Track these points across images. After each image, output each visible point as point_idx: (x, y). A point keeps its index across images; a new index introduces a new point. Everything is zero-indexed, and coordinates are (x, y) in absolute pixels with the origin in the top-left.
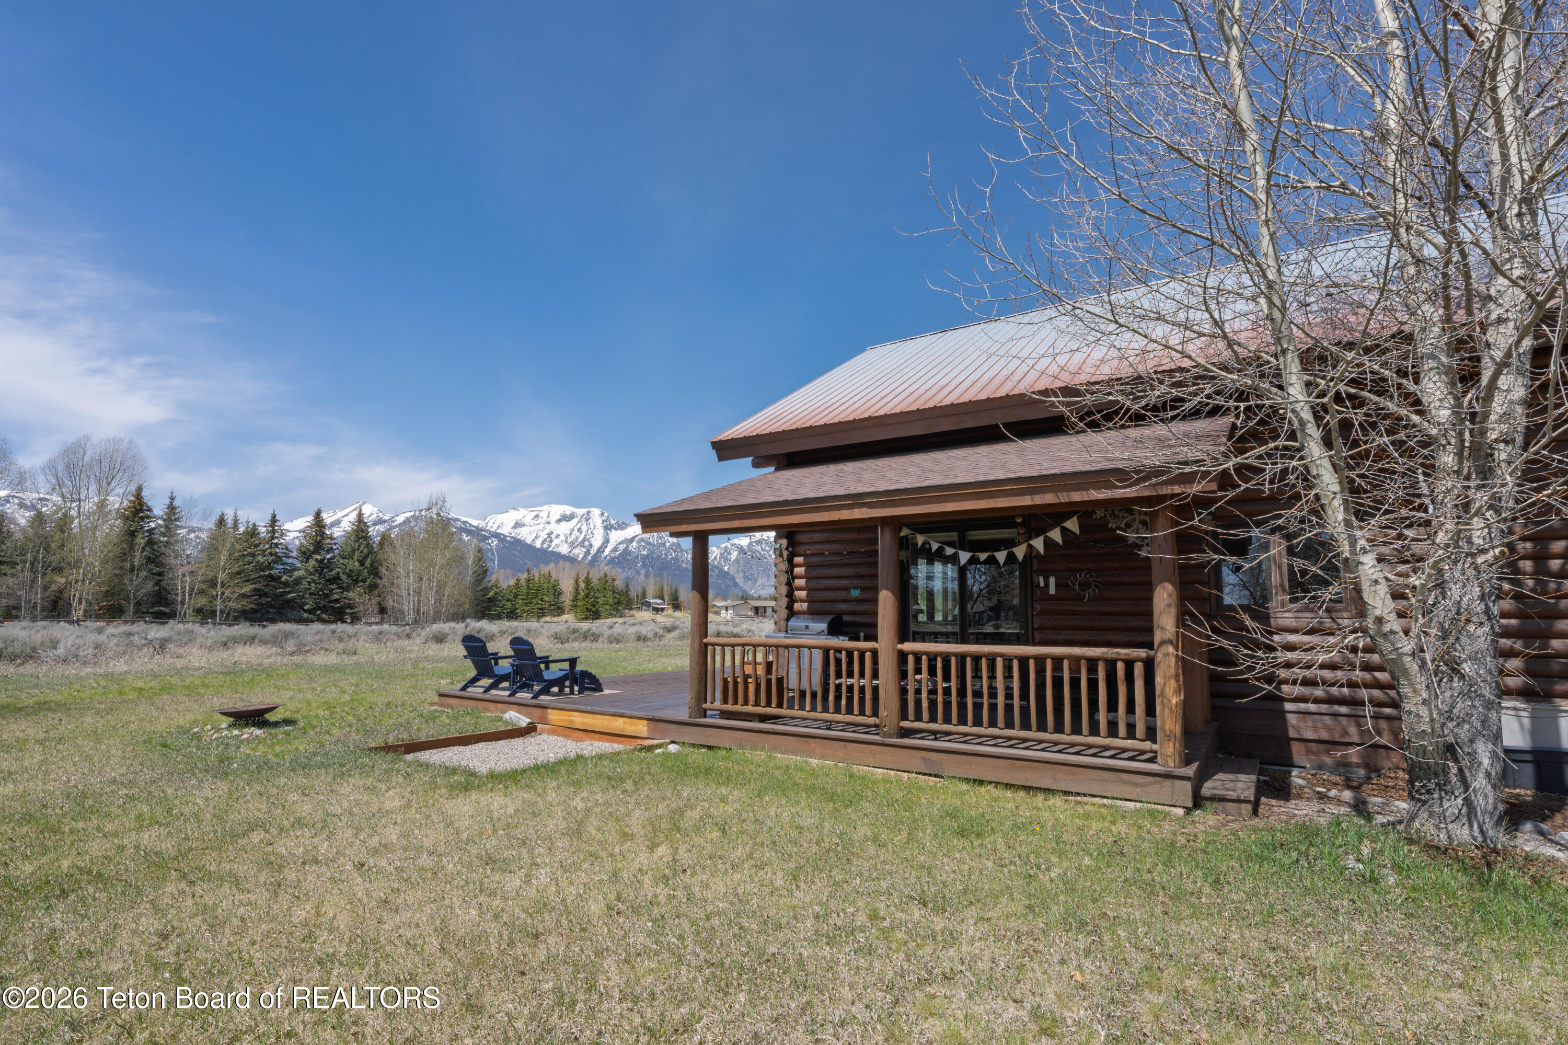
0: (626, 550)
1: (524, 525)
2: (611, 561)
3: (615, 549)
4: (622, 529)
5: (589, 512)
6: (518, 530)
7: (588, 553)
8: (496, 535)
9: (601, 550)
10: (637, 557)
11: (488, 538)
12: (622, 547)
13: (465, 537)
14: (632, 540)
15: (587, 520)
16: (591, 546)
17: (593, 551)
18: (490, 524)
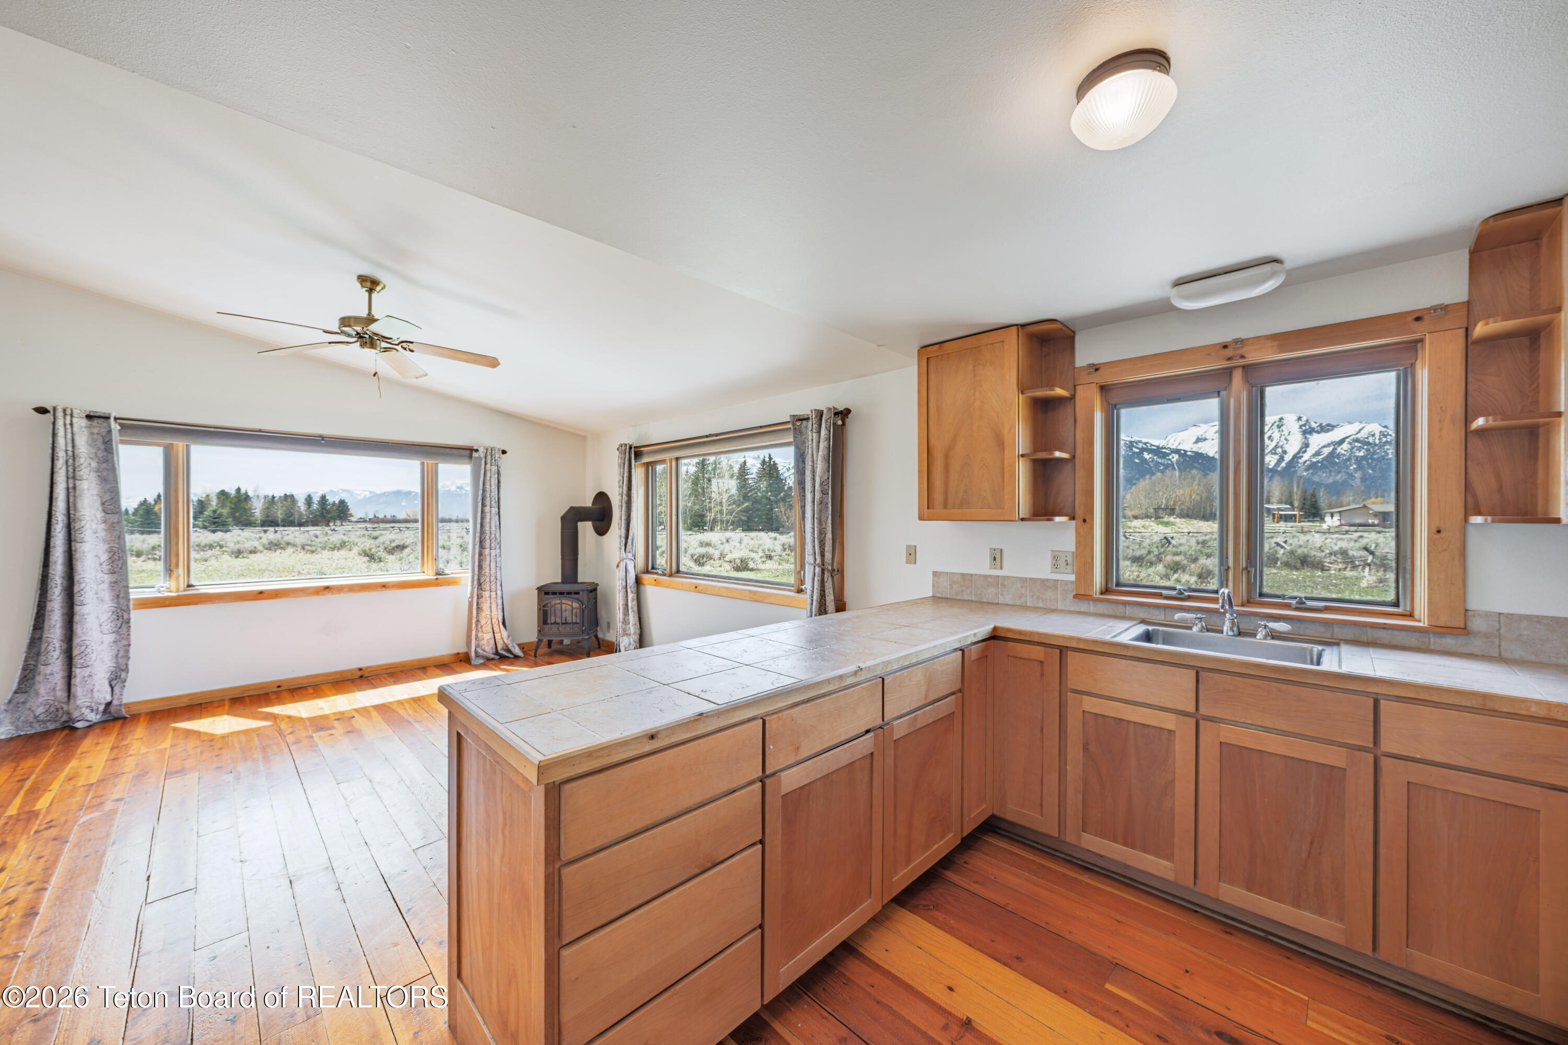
0: (1332, 454)
1: (1206, 439)
2: (1313, 466)
3: (1318, 453)
4: (1328, 431)
5: (1281, 419)
6: (1200, 444)
7: (1281, 459)
8: (1177, 451)
9: (1296, 457)
10: (1349, 459)
11: (1168, 455)
12: (1326, 451)
13: (1147, 456)
14: (1342, 442)
15: (1279, 427)
16: (1285, 452)
17: (1288, 458)
18: (1171, 442)
